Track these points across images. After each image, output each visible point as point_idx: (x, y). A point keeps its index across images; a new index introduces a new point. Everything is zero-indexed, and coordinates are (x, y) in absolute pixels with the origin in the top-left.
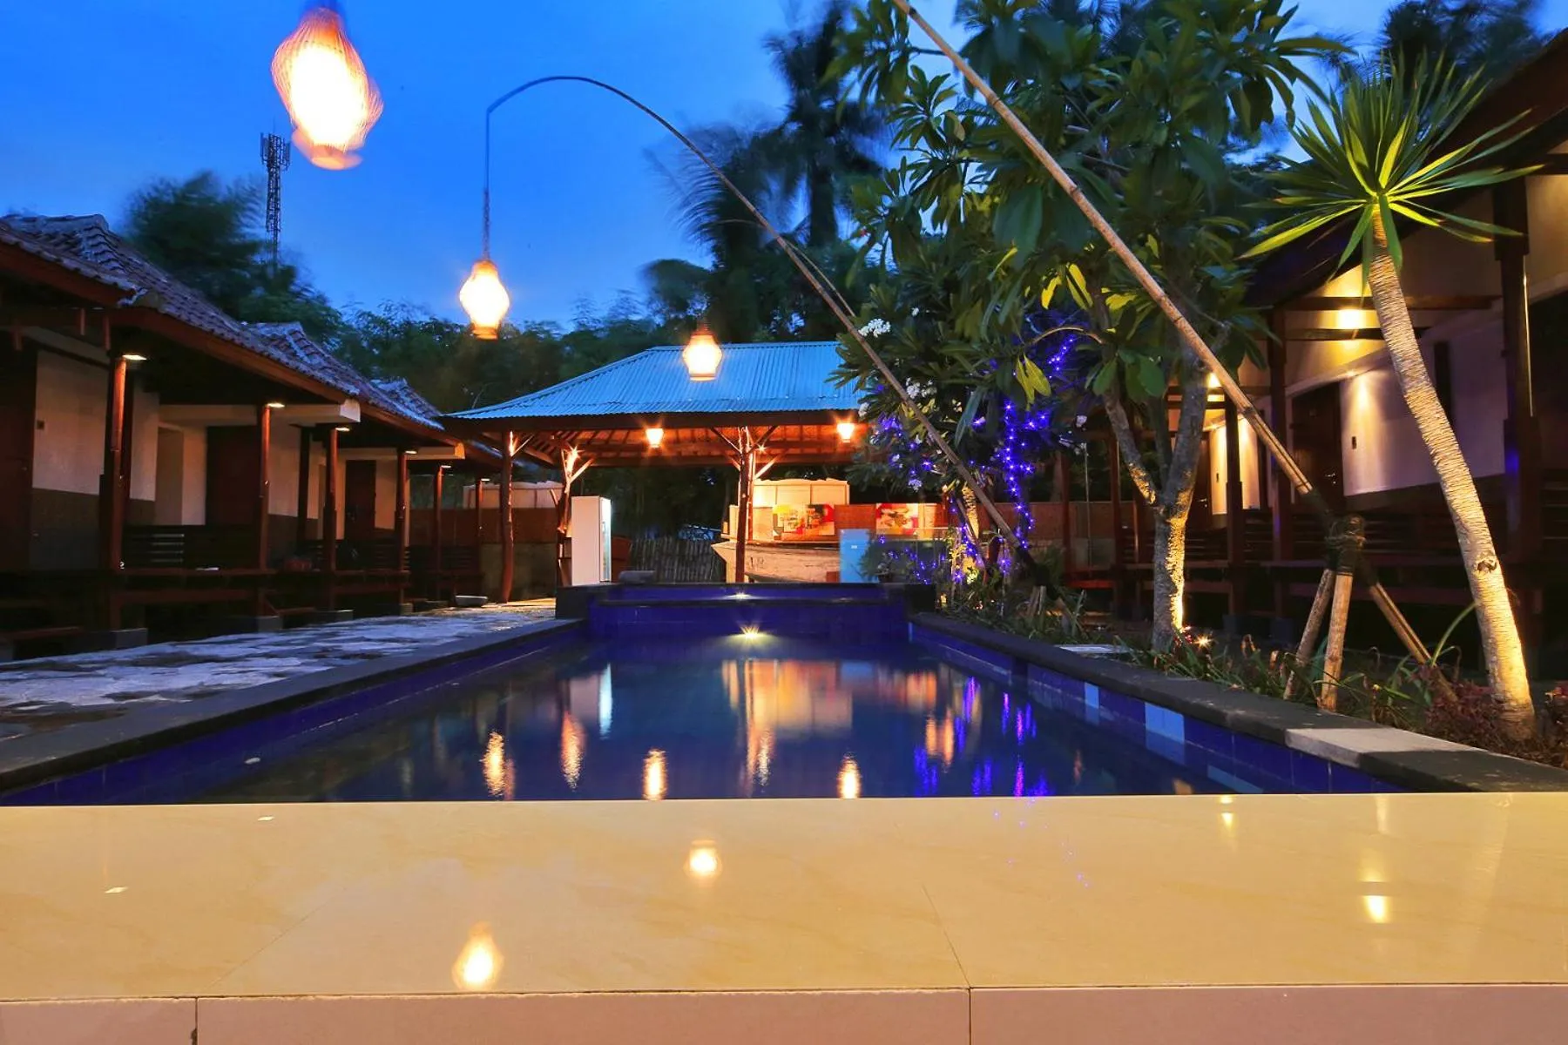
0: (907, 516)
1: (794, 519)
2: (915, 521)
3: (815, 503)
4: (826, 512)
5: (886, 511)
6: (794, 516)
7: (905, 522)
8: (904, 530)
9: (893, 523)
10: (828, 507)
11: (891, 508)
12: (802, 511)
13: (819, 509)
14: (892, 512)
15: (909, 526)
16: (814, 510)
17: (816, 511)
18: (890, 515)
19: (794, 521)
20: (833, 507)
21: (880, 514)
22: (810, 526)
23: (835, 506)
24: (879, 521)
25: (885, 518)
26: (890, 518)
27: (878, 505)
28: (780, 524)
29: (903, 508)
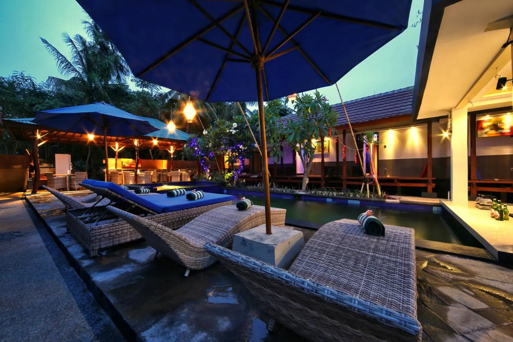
12: (131, 161)
19: (129, 163)
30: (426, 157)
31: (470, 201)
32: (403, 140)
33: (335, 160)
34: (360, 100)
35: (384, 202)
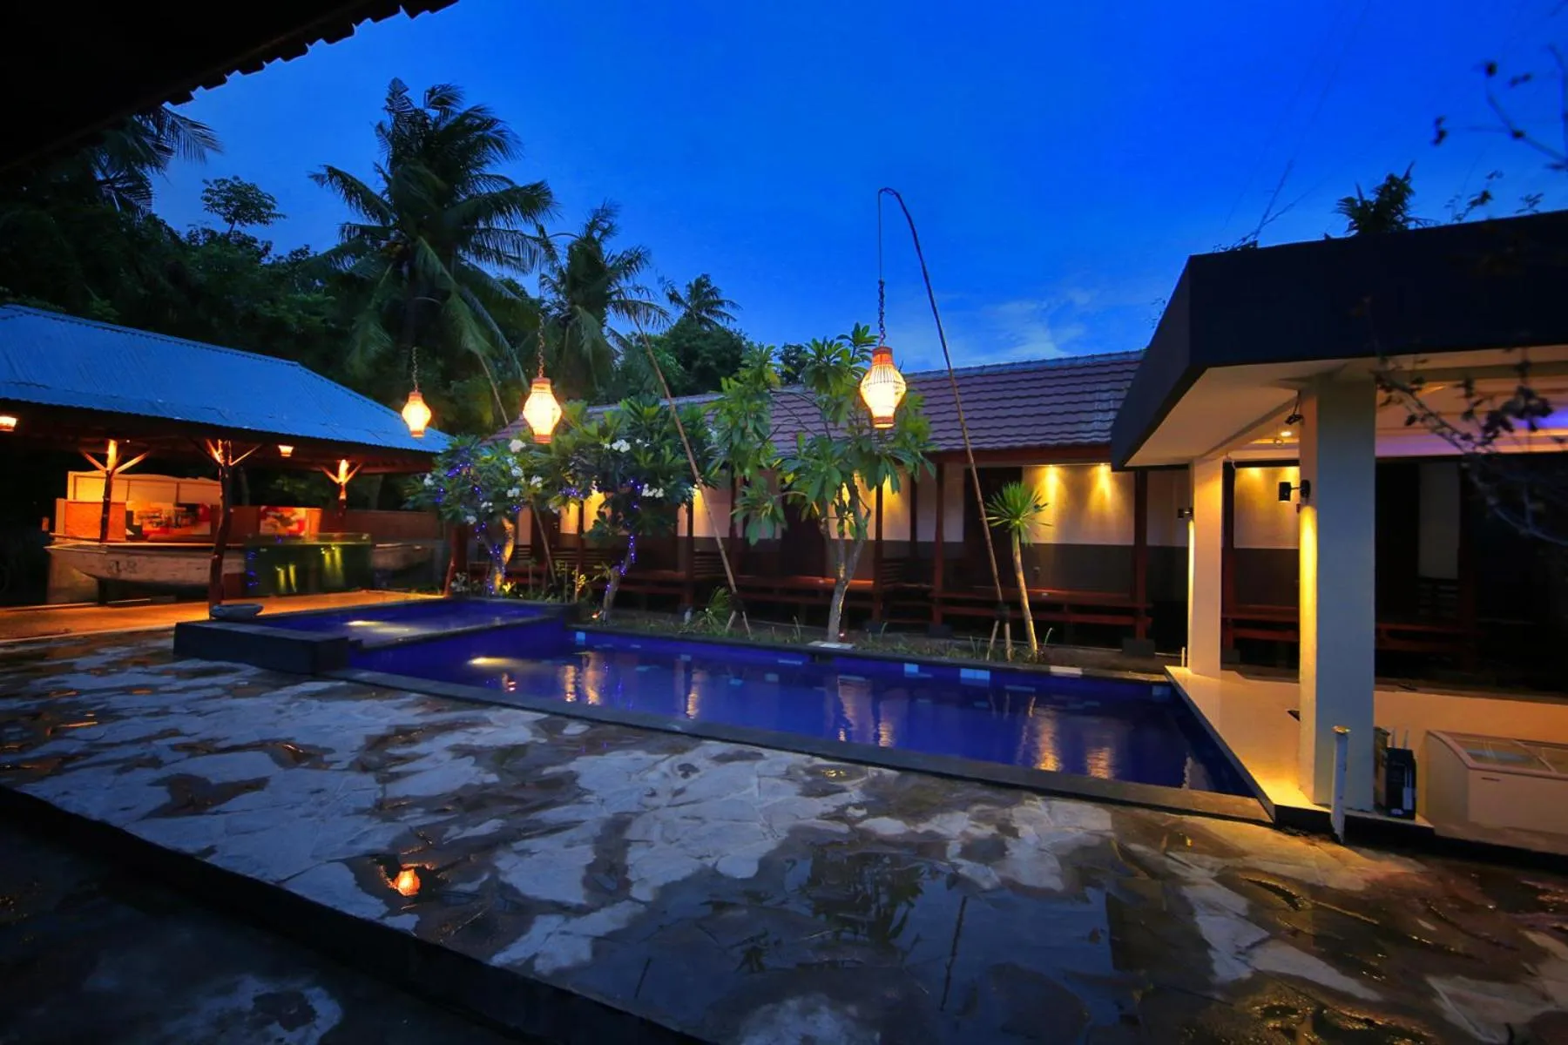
0: (293, 518)
1: (157, 517)
2: (301, 523)
3: (182, 501)
4: (201, 511)
5: (272, 513)
6: (157, 514)
7: (290, 524)
8: (290, 531)
9: (279, 524)
10: (203, 506)
11: (277, 511)
12: (168, 509)
13: (192, 508)
14: (278, 514)
15: (294, 527)
16: (184, 509)
17: (188, 511)
18: (276, 517)
19: (158, 520)
20: (209, 506)
21: (264, 516)
22: (178, 525)
23: (212, 506)
24: (263, 523)
25: (270, 520)
26: (275, 520)
27: (263, 508)
28: (136, 523)
29: (289, 511)
30: (1132, 543)
31: (1224, 672)
32: (1078, 492)
33: (907, 538)
34: (976, 372)
35: (1048, 674)
